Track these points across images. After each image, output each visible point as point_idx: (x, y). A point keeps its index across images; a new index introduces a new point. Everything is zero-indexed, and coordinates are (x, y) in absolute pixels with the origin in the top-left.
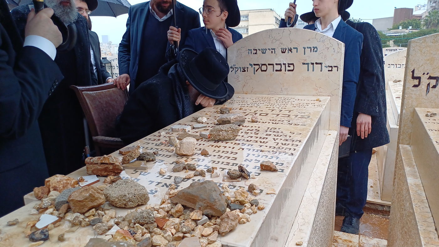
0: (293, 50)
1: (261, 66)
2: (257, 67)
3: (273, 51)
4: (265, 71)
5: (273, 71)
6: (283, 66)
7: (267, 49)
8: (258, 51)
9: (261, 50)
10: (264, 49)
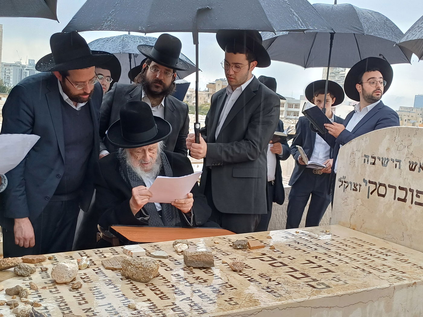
1: (378, 186)
2: (373, 187)
3: (398, 164)
4: (384, 196)
5: (395, 199)
6: (409, 194)
7: (390, 160)
8: (377, 160)
9: (381, 160)
10: (385, 158)
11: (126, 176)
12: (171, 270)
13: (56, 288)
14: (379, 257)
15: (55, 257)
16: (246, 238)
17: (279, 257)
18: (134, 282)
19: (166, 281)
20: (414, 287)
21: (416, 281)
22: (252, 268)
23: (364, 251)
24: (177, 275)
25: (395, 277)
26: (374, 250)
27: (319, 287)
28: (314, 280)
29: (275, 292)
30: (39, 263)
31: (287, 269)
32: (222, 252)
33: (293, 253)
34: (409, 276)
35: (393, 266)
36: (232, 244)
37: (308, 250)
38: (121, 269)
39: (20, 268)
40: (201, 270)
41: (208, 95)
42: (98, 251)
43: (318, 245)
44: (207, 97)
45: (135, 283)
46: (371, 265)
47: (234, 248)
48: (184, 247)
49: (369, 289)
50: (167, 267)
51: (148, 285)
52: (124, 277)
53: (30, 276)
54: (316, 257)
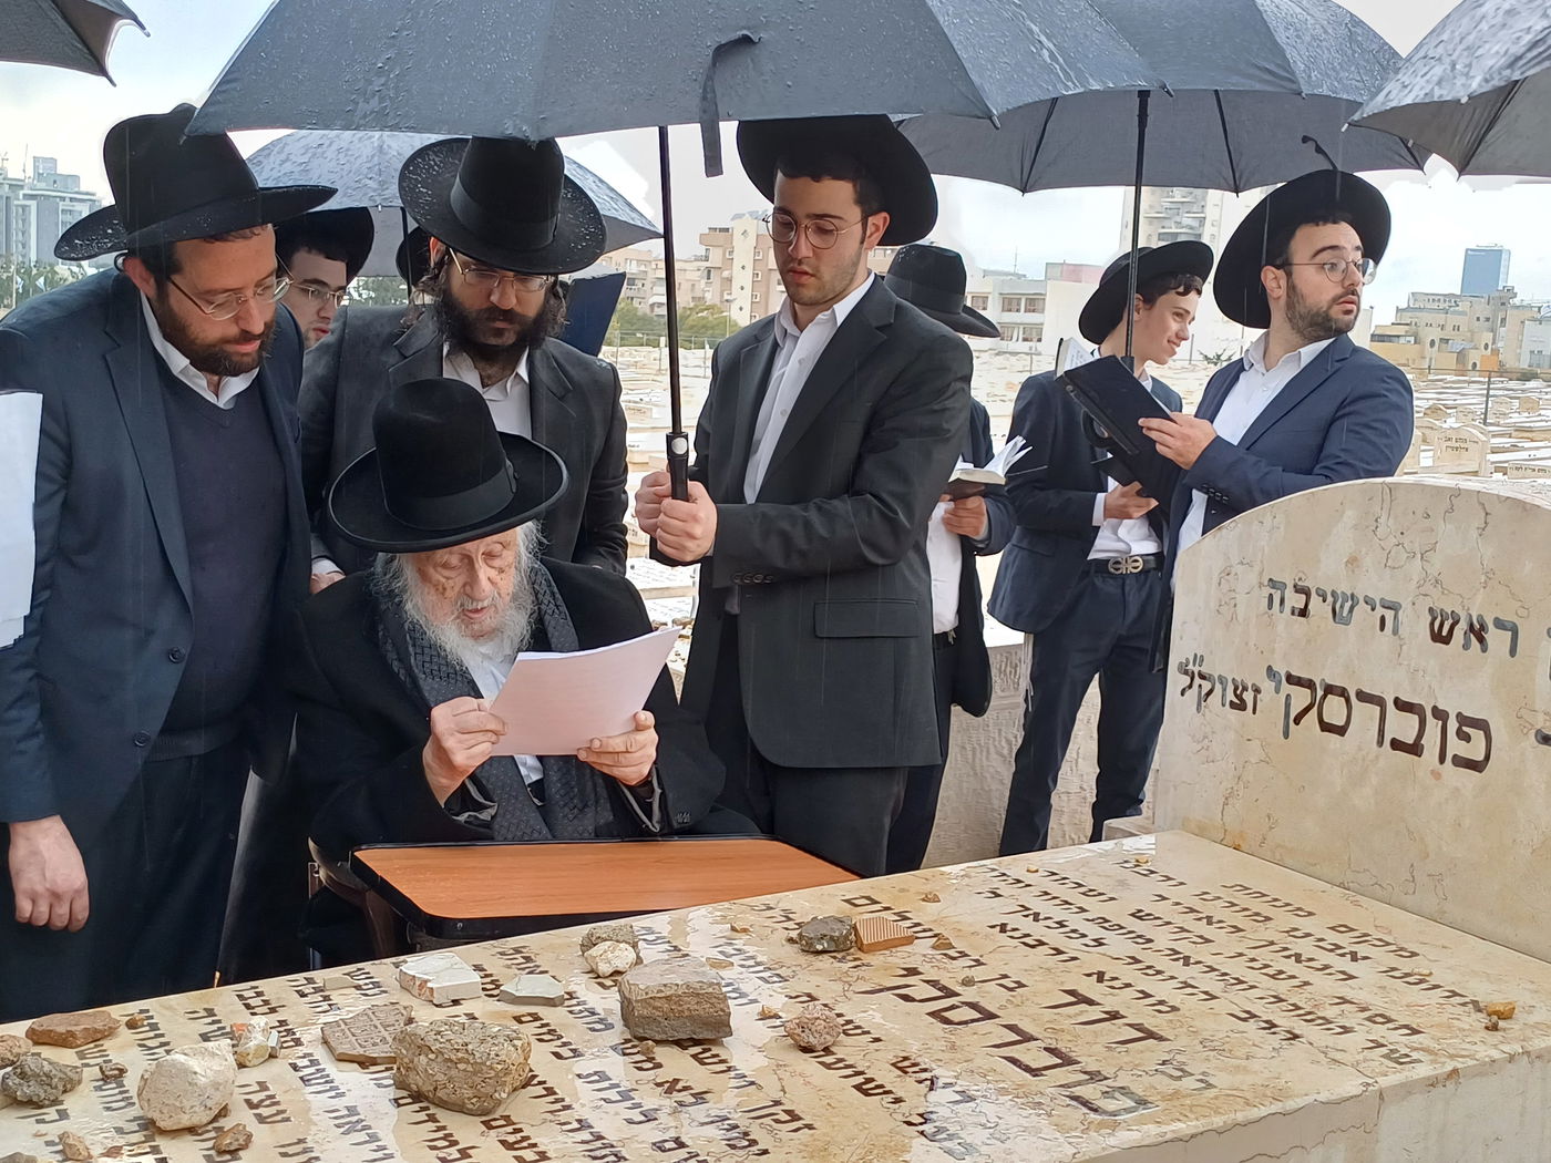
0: (1495, 637)
1: (1320, 693)
2: (1301, 697)
3: (1389, 615)
4: (1340, 731)
5: (1380, 743)
6: (1433, 726)
7: (1361, 601)
8: (1315, 600)
9: (1330, 599)
10: (1343, 593)
11: (403, 659)
12: (576, 1053)
13: (155, 1150)
14: (1326, 967)
15: (152, 1017)
16: (847, 901)
17: (968, 982)
18: (440, 1114)
19: (558, 1106)
20: (1450, 1085)
21: (1459, 1066)
22: (868, 1033)
23: (1272, 943)
24: (596, 1078)
25: (1384, 1050)
26: (1308, 935)
27: (1110, 1105)
28: (1094, 1076)
29: (951, 1137)
30: (92, 1045)
31: (994, 1031)
32: (761, 968)
33: (1018, 962)
34: (1434, 1045)
35: (1378, 1004)
36: (794, 934)
37: (1072, 946)
38: (393, 1060)
39: (23, 1076)
40: (685, 1048)
41: (706, 272)
42: (310, 981)
43: (1106, 925)
44: (704, 281)
45: (444, 1117)
46: (1300, 1004)
47: (803, 951)
48: (622, 956)
49: (1291, 1105)
50: (559, 1043)
51: (494, 1123)
52: (405, 1093)
53: (61, 1103)
54: (1101, 977)
